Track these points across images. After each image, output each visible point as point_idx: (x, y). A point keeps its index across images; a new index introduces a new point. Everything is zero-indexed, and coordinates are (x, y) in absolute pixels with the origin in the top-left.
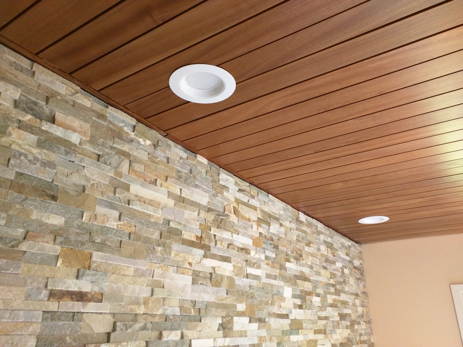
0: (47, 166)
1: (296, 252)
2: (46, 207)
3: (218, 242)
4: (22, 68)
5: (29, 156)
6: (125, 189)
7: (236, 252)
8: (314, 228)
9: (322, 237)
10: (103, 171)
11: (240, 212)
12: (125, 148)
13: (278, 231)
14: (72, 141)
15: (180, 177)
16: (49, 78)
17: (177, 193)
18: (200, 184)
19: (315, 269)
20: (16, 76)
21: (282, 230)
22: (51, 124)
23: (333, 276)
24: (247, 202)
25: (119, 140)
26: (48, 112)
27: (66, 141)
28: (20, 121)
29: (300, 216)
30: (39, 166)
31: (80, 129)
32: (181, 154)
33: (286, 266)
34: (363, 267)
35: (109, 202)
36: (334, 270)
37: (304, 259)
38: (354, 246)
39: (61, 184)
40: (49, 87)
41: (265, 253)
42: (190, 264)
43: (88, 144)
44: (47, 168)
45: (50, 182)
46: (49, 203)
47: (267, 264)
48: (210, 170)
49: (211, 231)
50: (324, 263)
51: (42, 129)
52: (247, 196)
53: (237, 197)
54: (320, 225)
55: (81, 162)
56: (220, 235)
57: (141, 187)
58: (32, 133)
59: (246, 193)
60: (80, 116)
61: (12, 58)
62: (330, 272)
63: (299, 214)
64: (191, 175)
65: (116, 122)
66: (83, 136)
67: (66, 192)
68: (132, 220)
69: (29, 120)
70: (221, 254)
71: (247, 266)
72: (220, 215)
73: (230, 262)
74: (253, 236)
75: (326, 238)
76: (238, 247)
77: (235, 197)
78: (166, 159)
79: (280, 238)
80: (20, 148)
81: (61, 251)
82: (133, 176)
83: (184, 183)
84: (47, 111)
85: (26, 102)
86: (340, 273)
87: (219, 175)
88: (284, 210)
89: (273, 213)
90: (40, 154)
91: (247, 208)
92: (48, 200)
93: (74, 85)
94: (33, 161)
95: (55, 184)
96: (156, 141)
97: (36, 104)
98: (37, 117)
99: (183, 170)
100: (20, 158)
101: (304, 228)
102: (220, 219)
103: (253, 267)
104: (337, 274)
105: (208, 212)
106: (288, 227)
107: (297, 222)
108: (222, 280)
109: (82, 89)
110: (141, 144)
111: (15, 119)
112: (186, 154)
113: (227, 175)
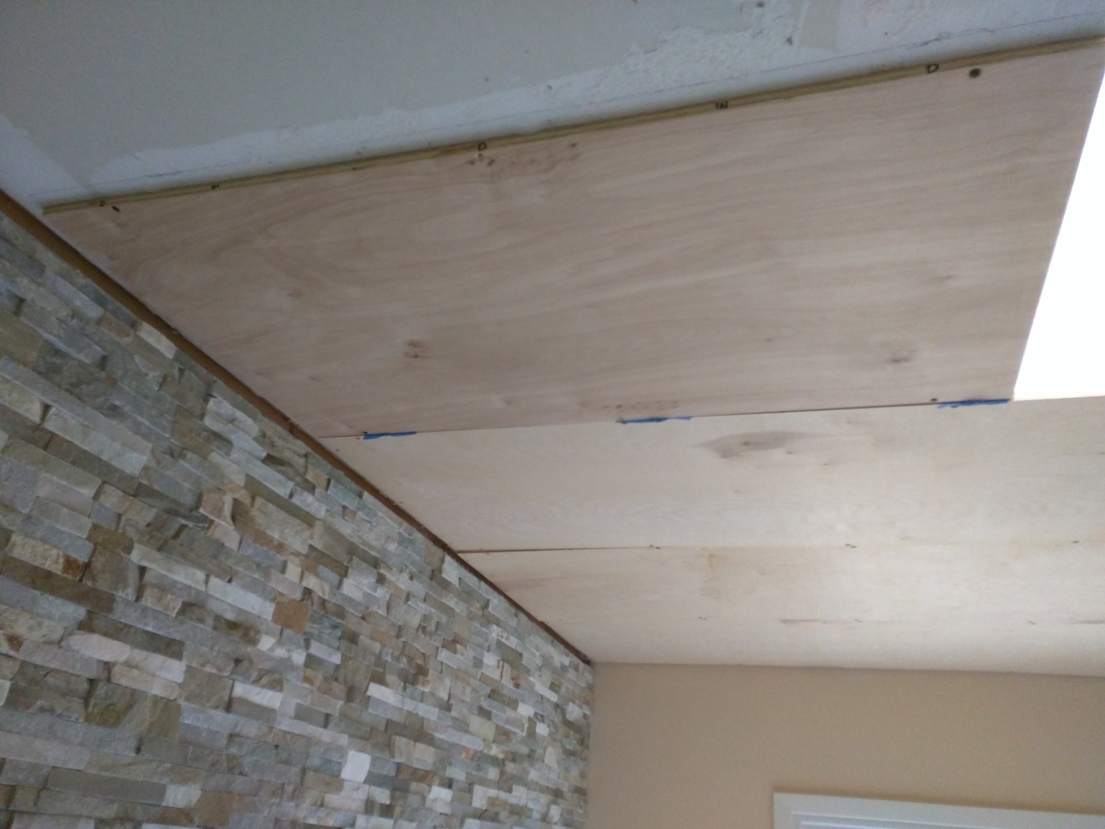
1: (410, 659)
3: (148, 591)
7: (209, 629)
8: (478, 605)
9: (495, 631)
11: (252, 520)
13: (367, 595)
15: (55, 369)
18: (126, 409)
19: (453, 714)
21: (381, 593)
23: (503, 738)
24: (286, 497)
29: (445, 566)
32: (78, 303)
33: (369, 693)
34: (589, 725)
36: (508, 721)
37: (428, 682)
38: (576, 669)
41: (307, 646)
42: (15, 641)
47: (307, 680)
48: (177, 378)
49: (129, 553)
50: (485, 700)
52: (290, 479)
53: (256, 477)
54: (496, 601)
56: (164, 572)
59: (290, 471)
62: (498, 727)
63: (442, 561)
64: (103, 375)
70: (150, 629)
71: (235, 676)
72: (177, 514)
73: (178, 656)
74: (282, 594)
75: (505, 635)
76: (218, 618)
77: (248, 476)
78: (14, 301)
79: (370, 614)
83: (66, 390)
86: (523, 731)
87: (206, 401)
88: (400, 543)
89: (365, 543)
91: (282, 515)
101: (451, 601)
102: (177, 526)
103: (256, 682)
104: (515, 734)
105: (134, 496)
106: (401, 589)
107: (431, 579)
108: (130, 706)
112: (101, 309)
113: (235, 407)
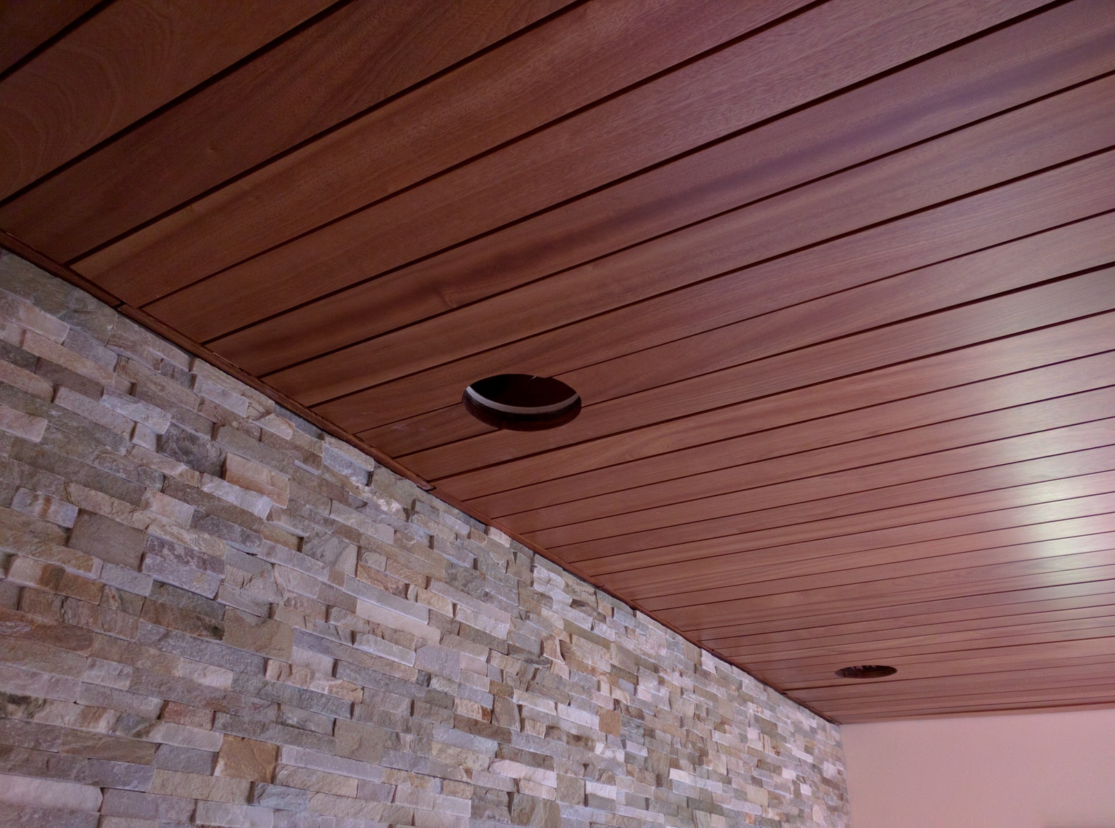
0: (208, 566)
1: (694, 744)
2: (201, 650)
3: (527, 723)
4: (174, 371)
5: (176, 546)
6: (347, 610)
7: (565, 744)
8: (733, 687)
9: (751, 709)
10: (309, 571)
11: (574, 654)
12: (352, 521)
13: (654, 696)
14: (256, 513)
15: (454, 577)
16: (219, 386)
17: (447, 614)
18: (492, 593)
19: (734, 786)
20: (163, 388)
21: (664, 692)
22: (220, 480)
23: (775, 801)
24: (590, 630)
25: (341, 505)
26: (215, 455)
27: (243, 512)
28: (165, 477)
29: (703, 659)
30: (194, 567)
31: (272, 487)
32: (457, 527)
33: (671, 777)
34: (844, 780)
35: (317, 637)
36: (776, 787)
37: (710, 761)
38: (824, 730)
39: (231, 602)
40: (219, 405)
41: (624, 746)
42: (468, 772)
43: (284, 518)
44: (209, 572)
45: (210, 599)
46: (207, 641)
47: (629, 773)
48: (514, 560)
49: (512, 698)
50: (755, 770)
51: (202, 491)
52: (589, 615)
53: (569, 619)
54: (747, 681)
55: (269, 554)
56: (532, 707)
57: (378, 602)
58: (185, 501)
59: (589, 609)
60: (273, 460)
61: (158, 353)
62: (769, 792)
63: (701, 656)
64: (477, 572)
65: (337, 466)
66: (274, 500)
67: (239, 620)
68: (357, 676)
69: (182, 475)
70: (532, 750)
71: (586, 778)
72: (532, 662)
73: (551, 768)
74: (601, 707)
75: (760, 710)
76: (568, 735)
77: (564, 619)
78: (428, 538)
79: (659, 712)
80: (162, 533)
81: (223, 745)
82: (364, 581)
83: (462, 590)
84: (213, 453)
85: (178, 439)
86: (790, 794)
87: (532, 571)
88: (669, 647)
89: (644, 653)
90: (196, 542)
91: (590, 645)
92: (207, 636)
93: (263, 398)
94: (184, 556)
95: (219, 603)
96: (410, 502)
97: (193, 439)
98: (196, 467)
99: (461, 563)
100: (161, 552)
101: (713, 689)
102: (533, 670)
103: (598, 780)
104: (784, 797)
105: (507, 655)
106: (676, 686)
107: (695, 673)
108: (533, 809)
109: (277, 403)
110: (381, 510)
111: (157, 474)
112: (469, 527)
113: (549, 570)
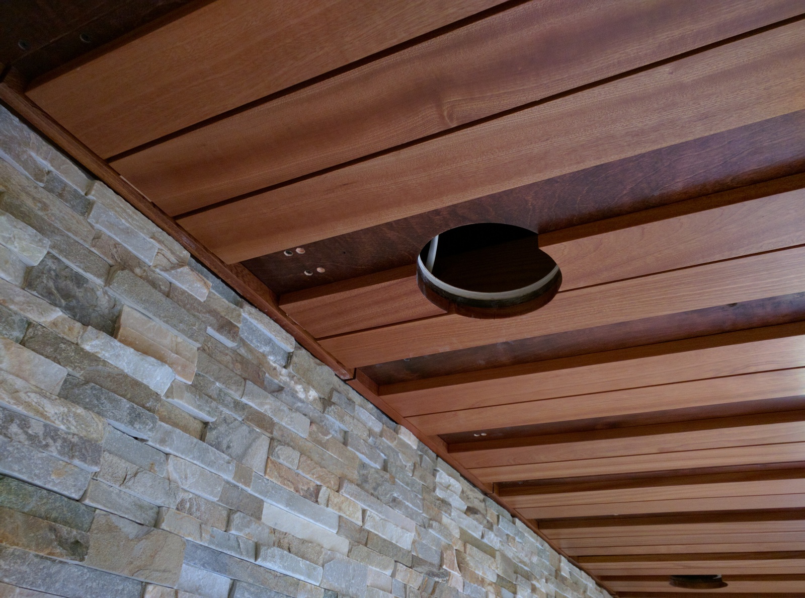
0: (77, 454)
2: (50, 575)
4: (64, 190)
5: (33, 422)
6: (252, 515)
8: (582, 591)
10: (212, 466)
11: (468, 564)
12: (267, 407)
14: (152, 387)
15: (365, 479)
16: (123, 221)
17: (357, 522)
18: (400, 498)
20: (45, 207)
22: (108, 338)
24: (480, 538)
25: (256, 387)
26: (106, 305)
27: (136, 384)
28: (30, 324)
29: (562, 564)
30: (55, 454)
31: (176, 355)
32: (370, 423)
35: (213, 551)
39: (105, 506)
40: (119, 244)
43: (187, 395)
44: (76, 462)
45: (74, 499)
46: (61, 562)
48: (419, 463)
51: (82, 350)
52: (480, 523)
53: (464, 527)
55: (163, 441)
57: (287, 506)
58: (55, 360)
59: (480, 516)
60: (181, 322)
61: (44, 162)
63: (560, 562)
64: (387, 476)
65: (254, 341)
66: (178, 373)
67: (111, 529)
69: (54, 324)
72: (432, 575)
77: (460, 528)
78: (343, 434)
80: (12, 401)
82: (274, 480)
83: (372, 494)
84: (104, 303)
85: (57, 275)
87: (434, 475)
88: (539, 554)
89: (521, 561)
90: (64, 418)
91: (480, 554)
92: (61, 555)
93: (177, 247)
94: (41, 437)
95: (86, 506)
96: (327, 390)
97: (79, 280)
98: (77, 318)
99: (372, 463)
100: (7, 428)
101: (568, 593)
102: (432, 584)
105: (411, 567)
106: (543, 592)
107: (556, 579)
109: (192, 256)
110: (298, 397)
111: (17, 318)
112: (381, 424)
113: (450, 475)
